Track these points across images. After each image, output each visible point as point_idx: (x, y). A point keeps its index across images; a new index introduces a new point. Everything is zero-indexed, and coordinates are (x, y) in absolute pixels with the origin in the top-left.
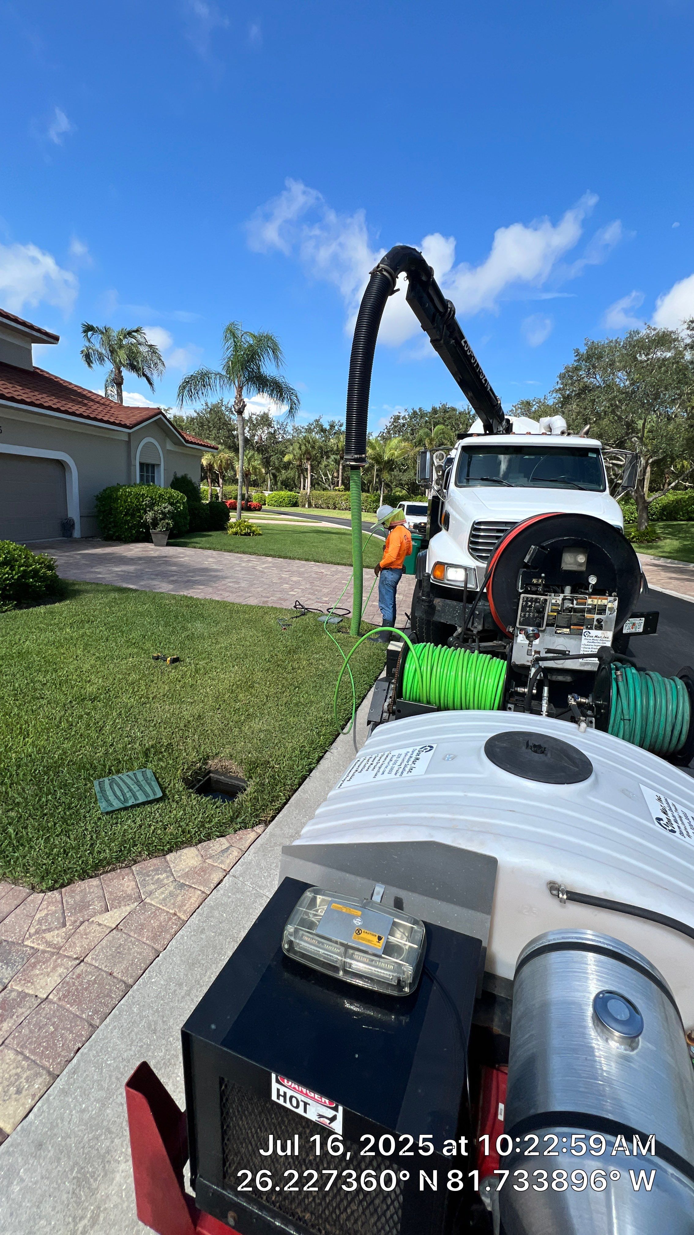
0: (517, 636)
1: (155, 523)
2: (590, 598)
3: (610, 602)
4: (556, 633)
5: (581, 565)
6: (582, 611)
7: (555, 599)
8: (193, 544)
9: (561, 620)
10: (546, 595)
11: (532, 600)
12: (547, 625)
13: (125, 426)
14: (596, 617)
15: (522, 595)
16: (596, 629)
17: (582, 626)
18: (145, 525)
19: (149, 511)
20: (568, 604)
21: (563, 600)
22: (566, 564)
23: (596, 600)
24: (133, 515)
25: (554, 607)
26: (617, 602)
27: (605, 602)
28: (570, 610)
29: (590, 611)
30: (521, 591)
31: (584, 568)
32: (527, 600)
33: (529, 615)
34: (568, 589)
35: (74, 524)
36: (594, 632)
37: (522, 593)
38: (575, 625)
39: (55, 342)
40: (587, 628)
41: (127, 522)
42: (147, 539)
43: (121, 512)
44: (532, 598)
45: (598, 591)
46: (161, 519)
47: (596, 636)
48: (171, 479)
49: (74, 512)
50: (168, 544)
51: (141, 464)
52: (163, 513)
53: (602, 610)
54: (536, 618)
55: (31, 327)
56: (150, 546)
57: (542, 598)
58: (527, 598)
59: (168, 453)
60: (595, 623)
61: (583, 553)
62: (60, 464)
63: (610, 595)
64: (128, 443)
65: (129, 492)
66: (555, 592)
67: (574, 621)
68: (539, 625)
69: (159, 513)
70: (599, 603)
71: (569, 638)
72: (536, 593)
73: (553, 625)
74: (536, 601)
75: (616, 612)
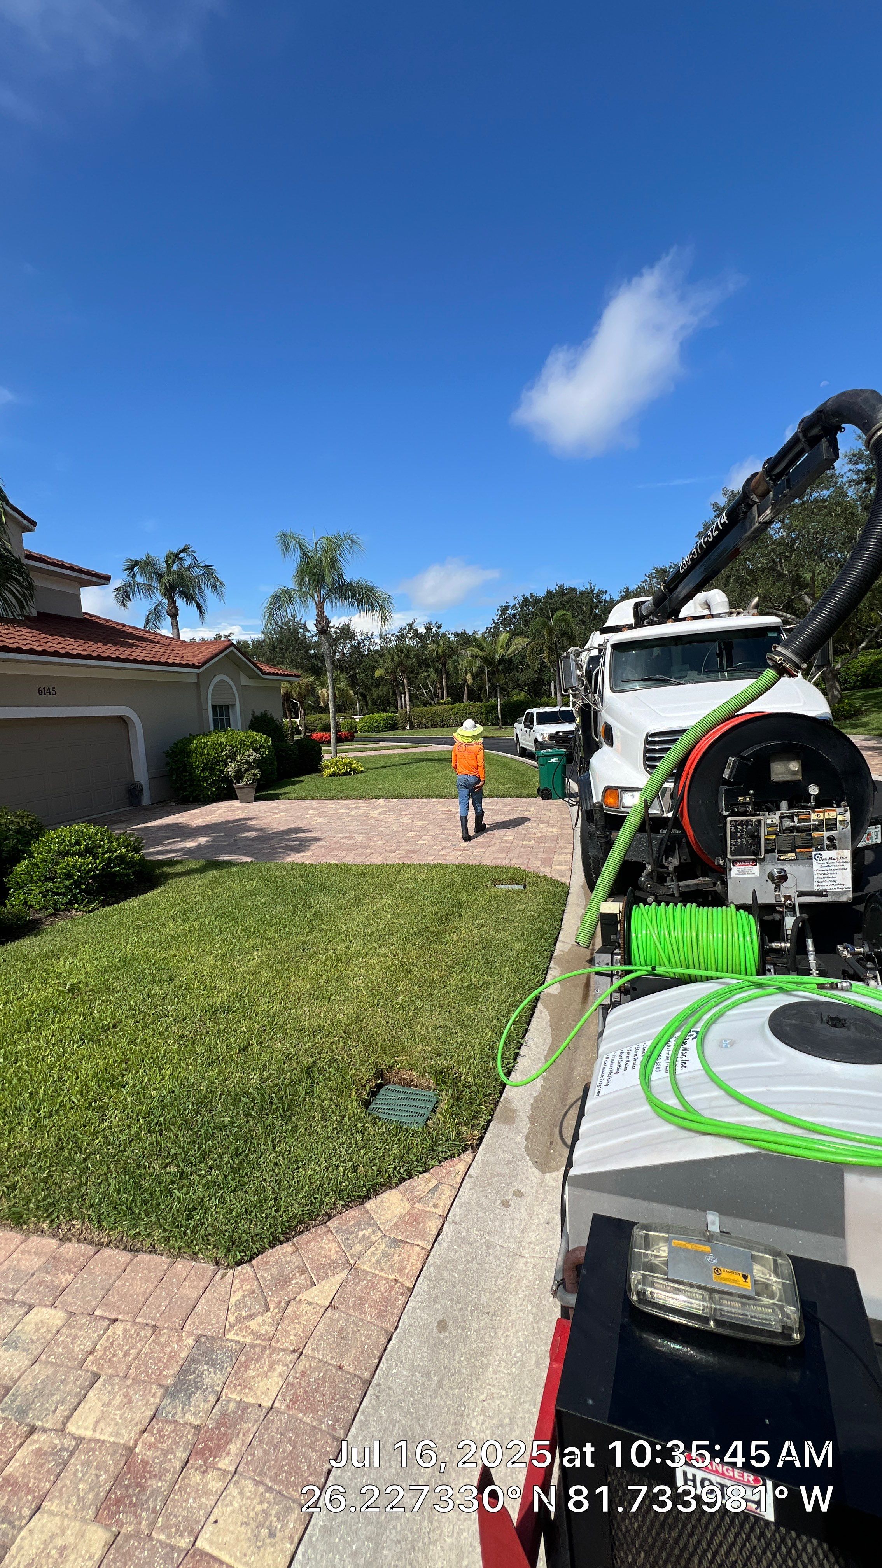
0: (730, 869)
1: (239, 776)
2: (814, 812)
3: (840, 814)
4: (778, 860)
5: (794, 773)
6: (808, 829)
7: (771, 819)
8: (287, 795)
9: (782, 844)
10: (759, 815)
11: (742, 823)
12: (767, 851)
13: (193, 666)
14: (826, 834)
15: (729, 819)
16: (828, 849)
17: (811, 847)
18: (227, 780)
19: (231, 762)
20: (787, 823)
21: (781, 818)
22: (777, 774)
23: (822, 814)
24: (212, 770)
25: (771, 829)
26: (848, 813)
27: (834, 815)
28: (792, 829)
29: (816, 829)
30: (726, 814)
31: (799, 777)
32: (736, 824)
33: (742, 842)
34: (784, 805)
35: (142, 789)
36: (826, 854)
37: (728, 816)
38: (801, 847)
39: (106, 582)
40: (817, 849)
41: (205, 779)
42: (230, 795)
43: (197, 767)
44: (742, 821)
45: (823, 802)
46: (246, 770)
47: (830, 859)
48: (250, 718)
49: (141, 774)
50: (257, 799)
51: (214, 708)
52: (247, 762)
53: (832, 825)
54: (751, 844)
55: (80, 570)
56: (235, 804)
57: (754, 819)
58: (736, 821)
59: (242, 689)
60: (826, 842)
61: (796, 758)
62: (122, 720)
63: (839, 806)
64: (198, 684)
65: (204, 743)
66: (769, 810)
67: (799, 842)
68: (756, 853)
69: (244, 764)
70: (827, 817)
71: (796, 864)
72: (744, 814)
73: (773, 851)
74: (748, 823)
75: (850, 826)
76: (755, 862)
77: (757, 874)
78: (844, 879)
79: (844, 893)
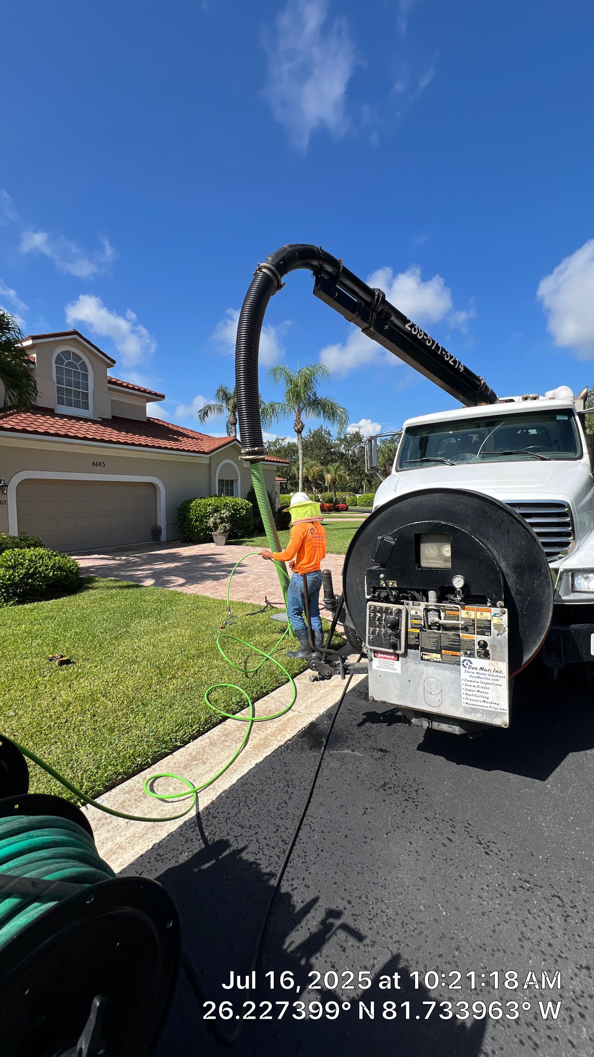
0: (371, 660)
1: (216, 527)
2: (464, 609)
3: (495, 615)
4: (422, 659)
5: (446, 560)
6: (455, 628)
7: (416, 610)
8: (248, 543)
9: (427, 641)
10: (403, 604)
11: (381, 610)
13: (204, 453)
14: (478, 638)
15: (369, 603)
16: (480, 657)
17: (459, 650)
18: (209, 529)
19: (212, 517)
20: (433, 617)
21: (427, 610)
22: (427, 559)
23: (472, 613)
24: (201, 521)
25: (416, 622)
27: (487, 615)
28: (438, 626)
29: (466, 629)
30: (368, 597)
31: (449, 565)
32: (375, 610)
33: (380, 631)
34: (432, 595)
35: (160, 531)
36: (477, 662)
37: (369, 600)
38: (447, 648)
39: (163, 399)
40: (466, 654)
41: (197, 527)
42: (211, 540)
43: (193, 519)
44: (381, 608)
45: (472, 598)
46: (220, 523)
47: (482, 669)
49: (162, 521)
50: (227, 544)
51: (221, 482)
52: (221, 518)
53: (485, 627)
54: (390, 635)
55: (143, 391)
56: (213, 545)
57: (395, 607)
58: (375, 607)
60: (477, 647)
61: (446, 541)
62: (153, 485)
63: (494, 605)
64: (209, 465)
65: (199, 503)
66: (414, 599)
67: (446, 643)
68: (395, 647)
69: (219, 519)
70: (479, 617)
71: (442, 667)
72: (386, 600)
73: (416, 647)
74: (388, 611)
75: (507, 632)
76: (397, 656)
77: (399, 671)
78: (498, 697)
79: (498, 714)
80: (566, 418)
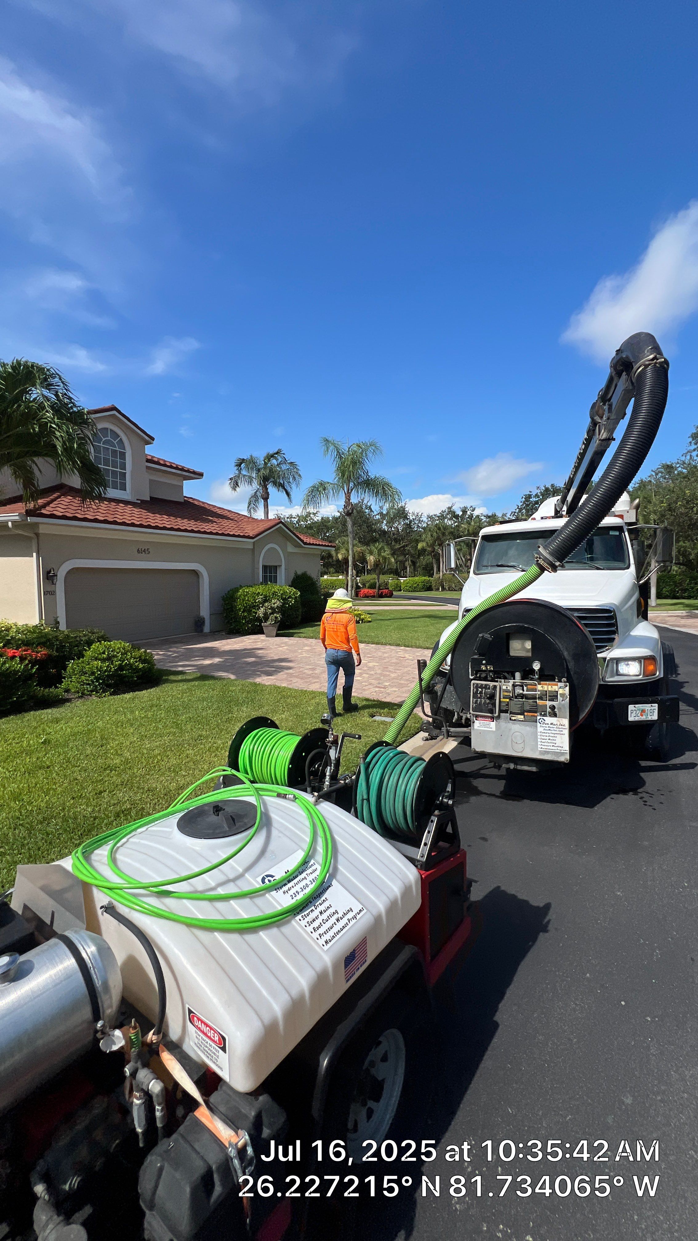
0: (474, 722)
1: (266, 617)
2: (540, 684)
3: (560, 688)
4: (510, 719)
5: (527, 651)
6: (534, 698)
7: (506, 685)
8: (299, 635)
9: (514, 707)
10: (497, 681)
11: (481, 687)
12: (501, 711)
13: (249, 537)
14: (549, 703)
15: (473, 682)
16: (550, 716)
17: (536, 712)
18: (259, 620)
19: (262, 607)
20: (519, 691)
21: (514, 686)
22: (515, 650)
23: (550, 687)
24: (249, 612)
25: (506, 694)
26: (568, 688)
27: (555, 688)
28: (522, 696)
29: (541, 698)
30: (471, 677)
31: (530, 654)
32: (477, 686)
33: (481, 701)
34: (518, 675)
35: (204, 622)
36: (549, 720)
37: (472, 680)
38: (528, 711)
39: (200, 477)
40: (541, 715)
41: (245, 617)
42: (260, 631)
43: (240, 609)
44: (482, 685)
45: (545, 676)
46: (271, 614)
47: (551, 724)
48: (292, 576)
49: (205, 611)
50: (278, 635)
51: (265, 567)
52: (272, 608)
53: (554, 696)
54: (488, 704)
55: (182, 469)
56: (262, 637)
57: (492, 684)
58: (477, 684)
59: (288, 555)
60: (548, 710)
61: (528, 638)
62: (195, 573)
63: (560, 681)
64: (253, 550)
65: (247, 592)
66: (505, 678)
67: (527, 708)
68: (492, 711)
69: (270, 609)
70: (550, 689)
71: (524, 725)
72: (485, 679)
73: (506, 711)
74: (486, 687)
75: (568, 699)
76: (492, 718)
77: (494, 729)
78: (562, 742)
79: (563, 754)
80: (617, 533)
